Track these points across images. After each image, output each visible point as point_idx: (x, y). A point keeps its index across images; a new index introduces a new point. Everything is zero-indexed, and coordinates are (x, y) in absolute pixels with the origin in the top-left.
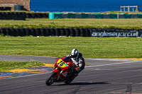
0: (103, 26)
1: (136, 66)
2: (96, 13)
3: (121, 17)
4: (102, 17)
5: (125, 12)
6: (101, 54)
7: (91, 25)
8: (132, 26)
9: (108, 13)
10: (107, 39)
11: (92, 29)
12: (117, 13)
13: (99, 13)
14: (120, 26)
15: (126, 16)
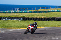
0: (6, 16)
1: (18, 31)
2: (3, 11)
3: (13, 13)
4: (5, 13)
5: (14, 11)
6: (5, 27)
7: (1, 16)
8: (17, 16)
9: (8, 11)
10: (7, 21)
11: (2, 17)
12: (11, 11)
13: (4, 11)
14: (12, 16)
15: (15, 12)
